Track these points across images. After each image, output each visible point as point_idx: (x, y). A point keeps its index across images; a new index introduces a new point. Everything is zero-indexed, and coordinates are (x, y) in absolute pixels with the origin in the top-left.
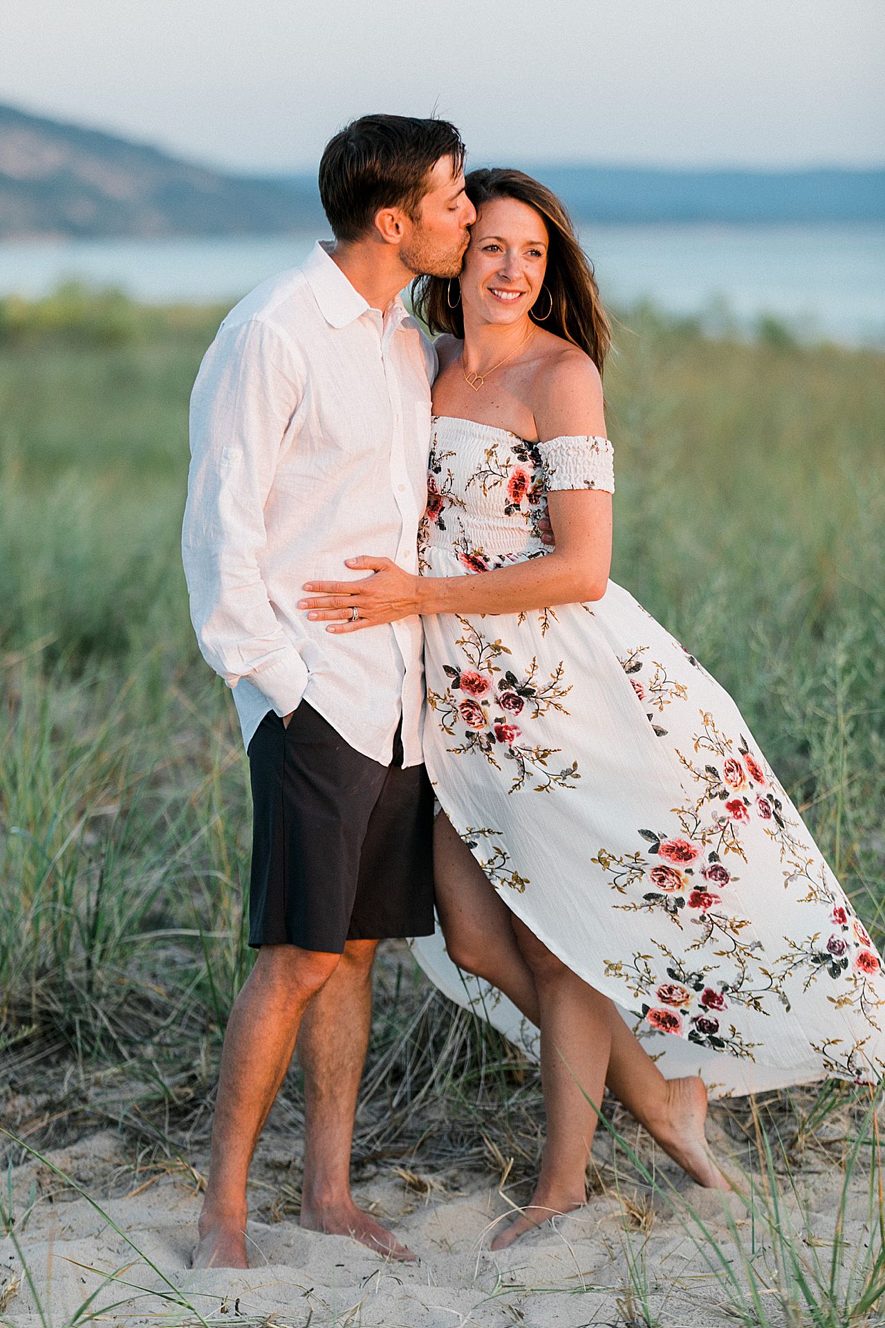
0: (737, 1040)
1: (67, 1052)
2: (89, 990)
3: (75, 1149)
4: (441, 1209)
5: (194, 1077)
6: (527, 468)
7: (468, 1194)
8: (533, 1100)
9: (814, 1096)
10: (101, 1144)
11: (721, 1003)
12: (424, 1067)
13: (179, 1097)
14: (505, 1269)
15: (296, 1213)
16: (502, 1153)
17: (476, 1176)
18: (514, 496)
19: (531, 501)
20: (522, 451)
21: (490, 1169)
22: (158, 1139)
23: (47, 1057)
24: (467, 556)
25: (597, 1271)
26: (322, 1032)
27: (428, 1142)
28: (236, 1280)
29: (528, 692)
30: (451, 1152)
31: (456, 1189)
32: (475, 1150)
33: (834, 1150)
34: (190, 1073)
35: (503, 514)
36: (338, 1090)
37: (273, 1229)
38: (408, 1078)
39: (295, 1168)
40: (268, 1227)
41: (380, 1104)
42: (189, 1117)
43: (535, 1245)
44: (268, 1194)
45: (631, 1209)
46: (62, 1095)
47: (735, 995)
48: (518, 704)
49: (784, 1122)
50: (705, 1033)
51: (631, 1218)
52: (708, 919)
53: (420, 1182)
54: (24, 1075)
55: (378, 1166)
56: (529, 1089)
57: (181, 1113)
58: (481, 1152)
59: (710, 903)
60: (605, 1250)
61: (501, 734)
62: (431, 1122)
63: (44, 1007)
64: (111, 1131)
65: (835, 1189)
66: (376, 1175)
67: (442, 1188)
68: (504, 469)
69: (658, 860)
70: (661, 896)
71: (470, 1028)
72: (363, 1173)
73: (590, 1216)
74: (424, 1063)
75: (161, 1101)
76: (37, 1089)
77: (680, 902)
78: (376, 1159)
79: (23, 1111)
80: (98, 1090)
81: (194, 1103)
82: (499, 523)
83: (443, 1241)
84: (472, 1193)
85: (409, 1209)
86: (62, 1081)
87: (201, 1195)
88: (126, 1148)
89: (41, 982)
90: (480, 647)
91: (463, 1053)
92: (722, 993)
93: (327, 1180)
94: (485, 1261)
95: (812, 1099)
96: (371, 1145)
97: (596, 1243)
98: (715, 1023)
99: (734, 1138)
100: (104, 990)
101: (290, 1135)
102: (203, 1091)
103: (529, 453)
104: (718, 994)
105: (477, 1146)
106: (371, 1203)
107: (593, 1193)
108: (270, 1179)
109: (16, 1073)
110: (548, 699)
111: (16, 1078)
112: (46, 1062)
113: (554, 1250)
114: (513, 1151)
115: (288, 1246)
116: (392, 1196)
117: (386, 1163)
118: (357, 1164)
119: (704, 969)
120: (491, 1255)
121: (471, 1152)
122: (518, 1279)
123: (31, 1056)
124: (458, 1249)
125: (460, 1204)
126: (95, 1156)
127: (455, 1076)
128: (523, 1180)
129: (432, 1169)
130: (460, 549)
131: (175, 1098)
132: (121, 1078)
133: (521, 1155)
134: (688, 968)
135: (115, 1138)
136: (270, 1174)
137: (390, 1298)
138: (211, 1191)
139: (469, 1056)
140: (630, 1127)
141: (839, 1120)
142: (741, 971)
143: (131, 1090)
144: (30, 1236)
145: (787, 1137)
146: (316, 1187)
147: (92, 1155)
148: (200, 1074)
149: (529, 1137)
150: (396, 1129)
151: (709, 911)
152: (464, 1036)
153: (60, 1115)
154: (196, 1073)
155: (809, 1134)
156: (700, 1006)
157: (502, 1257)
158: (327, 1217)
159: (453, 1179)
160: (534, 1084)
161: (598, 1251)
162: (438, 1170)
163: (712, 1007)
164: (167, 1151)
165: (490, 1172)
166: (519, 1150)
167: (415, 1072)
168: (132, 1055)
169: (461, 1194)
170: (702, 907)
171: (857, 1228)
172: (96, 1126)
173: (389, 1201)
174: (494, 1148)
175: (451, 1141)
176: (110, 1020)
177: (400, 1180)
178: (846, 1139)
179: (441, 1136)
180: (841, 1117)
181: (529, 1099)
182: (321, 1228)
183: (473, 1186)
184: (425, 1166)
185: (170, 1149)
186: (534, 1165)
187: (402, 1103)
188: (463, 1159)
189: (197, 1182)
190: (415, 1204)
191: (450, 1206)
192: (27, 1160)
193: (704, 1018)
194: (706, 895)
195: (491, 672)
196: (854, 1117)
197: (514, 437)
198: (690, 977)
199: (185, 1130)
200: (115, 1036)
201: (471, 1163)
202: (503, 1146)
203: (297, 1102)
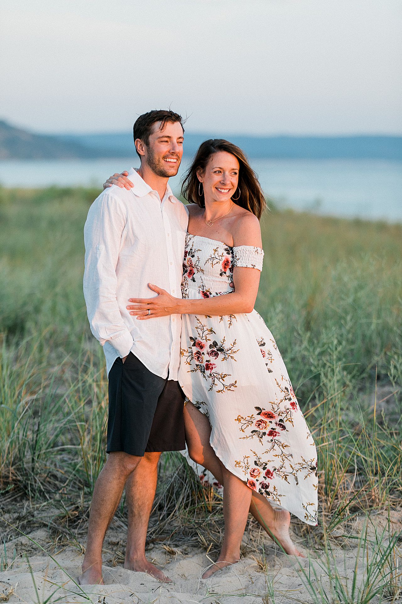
0: (275, 493)
1: (25, 496)
2: (33, 471)
3: (30, 536)
4: (181, 562)
5: (78, 507)
6: (229, 257)
7: (192, 556)
8: (216, 518)
9: (330, 518)
10: (41, 534)
11: (272, 476)
12: (172, 504)
13: (72, 515)
14: (210, 587)
15: (123, 563)
16: (205, 539)
17: (194, 549)
18: (224, 268)
19: (230, 271)
20: (228, 250)
21: (201, 546)
22: (64, 532)
23: (16, 498)
24: (203, 292)
25: (247, 588)
26: (136, 489)
27: (175, 535)
28: (102, 590)
29: (221, 350)
30: (184, 539)
31: (187, 554)
32: (194, 538)
33: (339, 541)
34: (76, 505)
35: (219, 275)
36: (142, 513)
37: (113, 569)
38: (165, 509)
39: (121, 545)
40: (112, 569)
41: (154, 519)
42: (77, 523)
43: (221, 577)
44: (110, 555)
45: (259, 563)
46: (24, 514)
47: (278, 473)
48: (216, 355)
49: (317, 529)
50: (264, 489)
51: (259, 566)
52: (274, 441)
53: (172, 551)
54: (7, 505)
55: (154, 544)
56: (215, 514)
57: (73, 522)
58: (197, 539)
59: (276, 435)
60: (250, 580)
61: (208, 367)
62: (175, 527)
63: (14, 478)
64: (45, 529)
65: (340, 556)
66: (153, 548)
67: (181, 553)
68: (221, 257)
69: (260, 417)
70: (257, 431)
71: (190, 489)
72: (148, 547)
73: (242, 566)
74: (172, 502)
75: (64, 517)
76: (13, 511)
77: (264, 434)
78: (153, 541)
79: (8, 520)
80: (38, 512)
81: (78, 518)
82: (217, 279)
83: (183, 575)
84: (193, 556)
85: (168, 562)
86: (23, 508)
87: (83, 555)
88: (51, 536)
89: (14, 467)
90: (203, 331)
91: (188, 499)
92: (273, 471)
93: (136, 549)
94: (202, 583)
95: (329, 519)
96: (151, 536)
97: (245, 576)
98: (268, 485)
99: (297, 535)
100: (39, 471)
101: (118, 531)
102: (81, 513)
103: (231, 251)
104: (272, 472)
105: (195, 537)
106: (152, 560)
107: (243, 556)
108: (111, 549)
109: (3, 504)
110: (229, 354)
111: (4, 507)
112: (15, 500)
113: (229, 579)
114: (209, 539)
115: (121, 576)
116: (160, 556)
117: (157, 543)
118: (147, 543)
119: (268, 461)
120: (204, 581)
121: (192, 539)
122: (215, 590)
123: (9, 498)
124: (189, 578)
125: (189, 560)
126: (39, 539)
127: (185, 509)
128: (214, 551)
129: (177, 546)
130: (201, 289)
131: (70, 516)
132: (47, 507)
133: (213, 540)
134: (262, 461)
135: (46, 531)
136: (110, 547)
137: (166, 597)
138: (87, 553)
139: (190, 500)
140: (256, 530)
141: (340, 528)
142: (282, 464)
143: (52, 512)
144: (14, 571)
145: (319, 535)
146: (131, 553)
147: (37, 538)
148: (80, 506)
149: (216, 533)
150: (161, 529)
151: (275, 438)
152: (189, 491)
153: (23, 522)
154: (79, 505)
155: (329, 533)
156: (264, 477)
157: (209, 582)
158: (135, 564)
159: (185, 550)
160: (217, 512)
161: (246, 580)
162: (179, 546)
163: (269, 477)
164: (68, 537)
165: (200, 547)
166: (212, 538)
167: (168, 506)
168: (50, 498)
169: (189, 556)
170: (272, 436)
171: (350, 572)
172: (38, 527)
173: (159, 559)
174: (202, 537)
175: (184, 534)
176: (41, 483)
177: (164, 550)
178: (343, 536)
179: (179, 532)
180: (341, 527)
181: (215, 518)
182: (133, 569)
183: (193, 553)
184: (174, 544)
185: (69, 536)
186: (218, 544)
187: (163, 519)
188: (189, 542)
189: (82, 550)
190: (170, 560)
191: (185, 561)
192: (10, 540)
193: (264, 482)
194: (275, 432)
195: (207, 341)
196: (346, 527)
197: (225, 245)
198: (262, 464)
199: (74, 528)
200: (43, 490)
201: (193, 543)
202: (206, 537)
203: (120, 518)
